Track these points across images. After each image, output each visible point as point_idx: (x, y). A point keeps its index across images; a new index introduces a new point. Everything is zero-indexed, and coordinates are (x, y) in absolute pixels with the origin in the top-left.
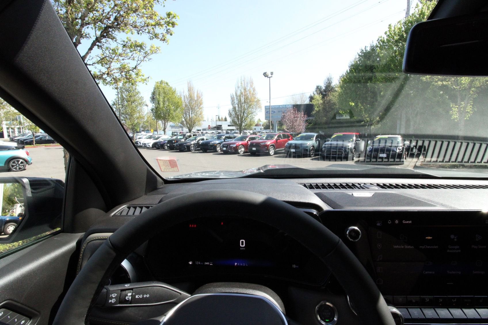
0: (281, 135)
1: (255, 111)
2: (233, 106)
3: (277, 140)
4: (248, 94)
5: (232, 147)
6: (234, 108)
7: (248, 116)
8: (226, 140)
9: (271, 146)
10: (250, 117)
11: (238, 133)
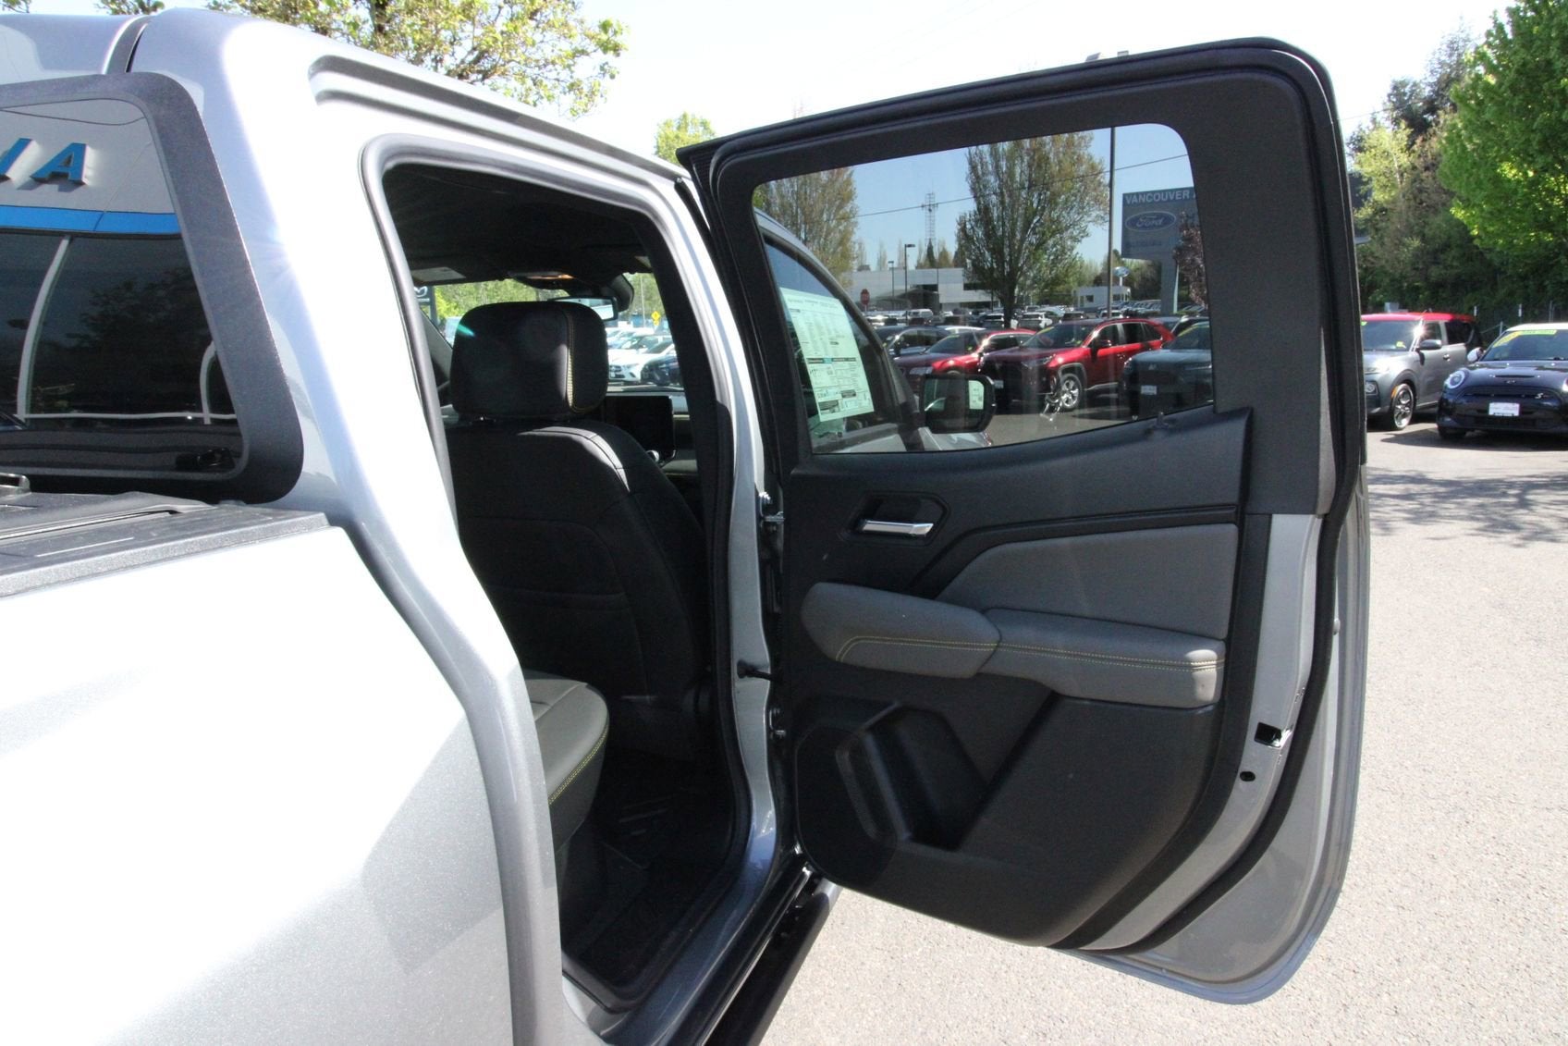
0: (1119, 326)
1: (1077, 217)
2: (979, 204)
3: (1096, 346)
4: (1048, 147)
5: (917, 376)
6: (983, 213)
7: (1044, 242)
8: (903, 352)
9: (1066, 371)
10: (1054, 246)
11: (1000, 317)
